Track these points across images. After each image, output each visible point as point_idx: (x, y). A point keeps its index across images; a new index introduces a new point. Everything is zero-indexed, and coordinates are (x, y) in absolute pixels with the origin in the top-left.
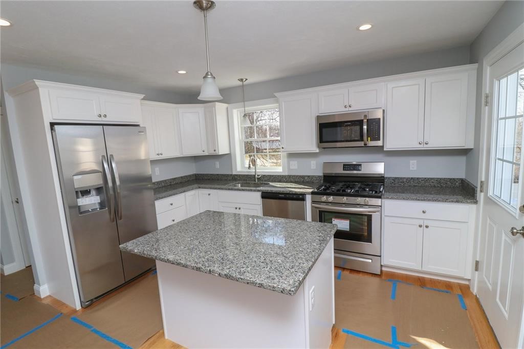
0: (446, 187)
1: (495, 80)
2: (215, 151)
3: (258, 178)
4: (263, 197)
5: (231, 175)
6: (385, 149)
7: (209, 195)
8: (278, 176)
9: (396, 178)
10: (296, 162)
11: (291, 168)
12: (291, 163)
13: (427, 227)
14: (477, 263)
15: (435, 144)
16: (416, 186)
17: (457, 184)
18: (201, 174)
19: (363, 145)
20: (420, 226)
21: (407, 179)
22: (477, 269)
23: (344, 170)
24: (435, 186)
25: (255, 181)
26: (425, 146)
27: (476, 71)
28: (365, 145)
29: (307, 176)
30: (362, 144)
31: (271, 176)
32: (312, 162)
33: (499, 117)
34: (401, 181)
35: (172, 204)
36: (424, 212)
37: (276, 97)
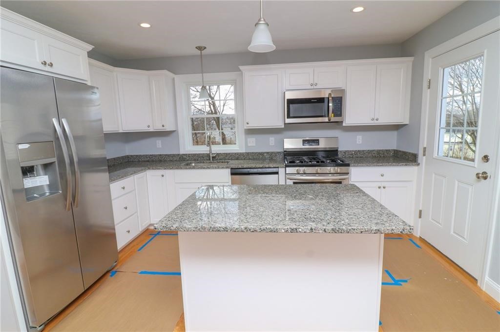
0: (384, 157)
1: (440, 68)
2: (163, 126)
3: (213, 157)
4: (232, 174)
5: (179, 155)
6: (344, 125)
7: (163, 176)
8: (235, 153)
9: (346, 151)
10: (254, 139)
11: (249, 145)
12: (249, 140)
13: (384, 188)
14: (420, 211)
15: (383, 120)
16: (362, 157)
17: (391, 154)
18: (137, 156)
19: (328, 121)
20: (380, 188)
21: (355, 151)
22: (420, 217)
23: (303, 145)
24: (375, 156)
25: (210, 160)
26: (376, 122)
27: (411, 63)
28: (329, 120)
29: (266, 153)
30: (326, 119)
31: (227, 154)
32: (271, 139)
33: (443, 97)
34: (350, 153)
35: (124, 188)
36: (382, 175)
37: (240, 71)
